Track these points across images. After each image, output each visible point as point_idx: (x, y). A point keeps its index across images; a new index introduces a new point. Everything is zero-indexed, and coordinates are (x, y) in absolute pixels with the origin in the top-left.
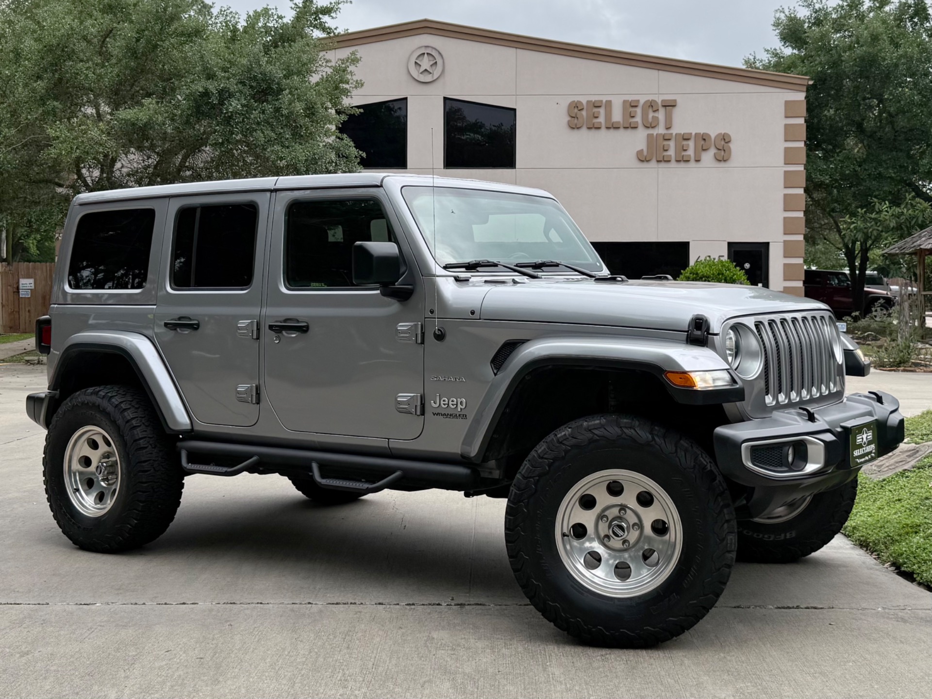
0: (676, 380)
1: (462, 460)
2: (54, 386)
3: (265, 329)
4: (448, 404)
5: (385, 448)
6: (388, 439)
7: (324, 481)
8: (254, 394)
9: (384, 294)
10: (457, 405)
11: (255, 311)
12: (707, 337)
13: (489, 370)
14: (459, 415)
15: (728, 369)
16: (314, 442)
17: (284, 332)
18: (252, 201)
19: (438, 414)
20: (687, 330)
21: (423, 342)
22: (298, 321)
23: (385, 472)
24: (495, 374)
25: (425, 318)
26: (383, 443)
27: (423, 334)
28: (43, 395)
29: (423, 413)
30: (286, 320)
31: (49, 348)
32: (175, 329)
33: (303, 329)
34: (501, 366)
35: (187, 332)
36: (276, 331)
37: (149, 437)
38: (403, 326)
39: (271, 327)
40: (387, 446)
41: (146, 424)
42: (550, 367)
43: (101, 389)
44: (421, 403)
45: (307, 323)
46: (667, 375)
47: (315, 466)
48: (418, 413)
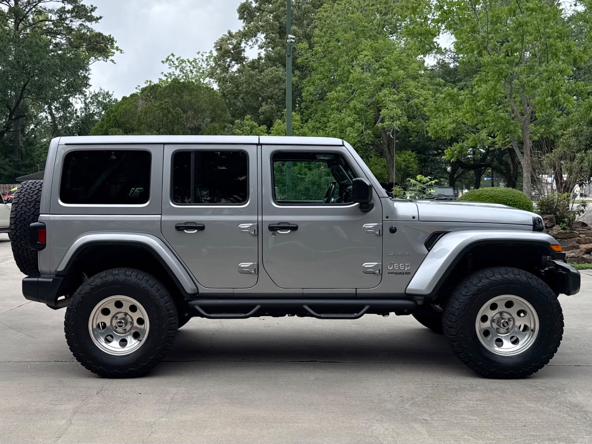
0: (555, 249)
4: (399, 267)
6: (356, 289)
10: (405, 267)
11: (255, 218)
13: (424, 249)
16: (300, 294)
17: (279, 231)
18: (241, 150)
20: (533, 224)
22: (289, 224)
23: (361, 307)
26: (352, 291)
30: (279, 224)
31: (44, 245)
33: (294, 229)
34: (432, 246)
35: (193, 232)
36: (273, 230)
40: (355, 292)
45: (296, 224)
46: (551, 246)
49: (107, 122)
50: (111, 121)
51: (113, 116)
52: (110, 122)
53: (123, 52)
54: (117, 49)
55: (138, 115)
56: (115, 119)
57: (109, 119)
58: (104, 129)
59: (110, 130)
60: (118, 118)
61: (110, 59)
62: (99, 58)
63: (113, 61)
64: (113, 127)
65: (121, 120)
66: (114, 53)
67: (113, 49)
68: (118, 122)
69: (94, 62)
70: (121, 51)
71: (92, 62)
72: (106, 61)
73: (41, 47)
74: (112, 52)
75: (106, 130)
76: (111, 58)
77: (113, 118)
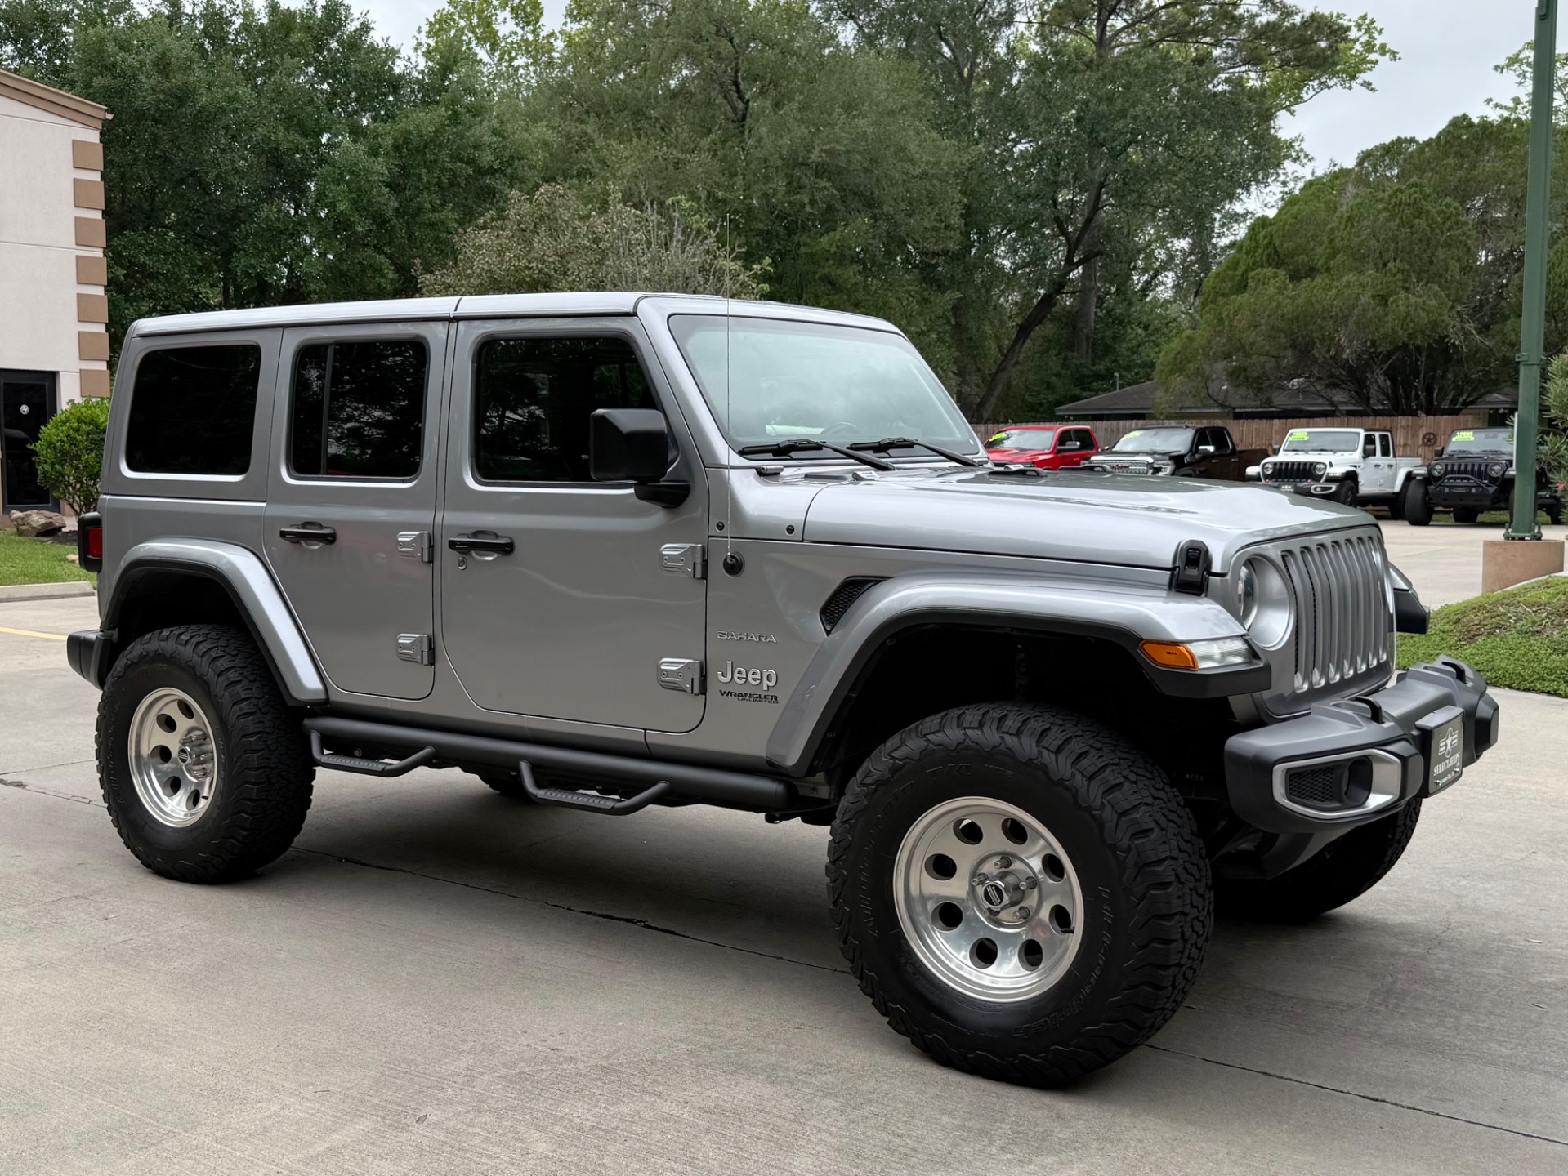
0: (1162, 656)
1: (769, 769)
2: (110, 623)
3: (442, 547)
4: (747, 678)
5: (641, 743)
6: (645, 730)
7: (541, 793)
8: (426, 649)
9: (640, 495)
10: (761, 679)
11: (426, 516)
12: (1207, 580)
13: (818, 625)
14: (765, 697)
15: (1244, 635)
16: (522, 728)
17: (473, 553)
18: (418, 336)
19: (729, 694)
20: (1170, 566)
21: (704, 577)
22: (497, 536)
23: (639, 782)
24: (828, 633)
25: (709, 537)
26: (637, 736)
27: (705, 563)
28: (93, 636)
29: (703, 691)
30: (477, 534)
31: (100, 563)
32: (298, 542)
33: (506, 549)
34: (838, 619)
35: (316, 547)
36: (461, 551)
37: (267, 733)
38: (669, 549)
39: (452, 544)
40: (643, 740)
41: (264, 710)
42: (930, 626)
43: (182, 630)
44: (702, 675)
45: (510, 538)
46: (1145, 647)
47: (525, 768)
48: (696, 690)
49: (1247, 253)
50: (1260, 251)
51: (1265, 237)
52: (1255, 252)
53: (1398, 56)
54: (1383, 50)
55: (1329, 226)
56: (1270, 243)
57: (1254, 244)
58: (1240, 271)
59: (1252, 274)
60: (1277, 242)
61: (1360, 81)
62: (1330, 83)
63: (1367, 85)
64: (1262, 266)
65: (1285, 245)
66: (1376, 62)
67: (1373, 51)
68: (1276, 252)
69: (1317, 93)
70: (1394, 53)
71: (1311, 93)
72: (1350, 88)
73: (1136, 76)
74: (1371, 62)
75: (1243, 275)
76: (1362, 77)
77: (1266, 241)
